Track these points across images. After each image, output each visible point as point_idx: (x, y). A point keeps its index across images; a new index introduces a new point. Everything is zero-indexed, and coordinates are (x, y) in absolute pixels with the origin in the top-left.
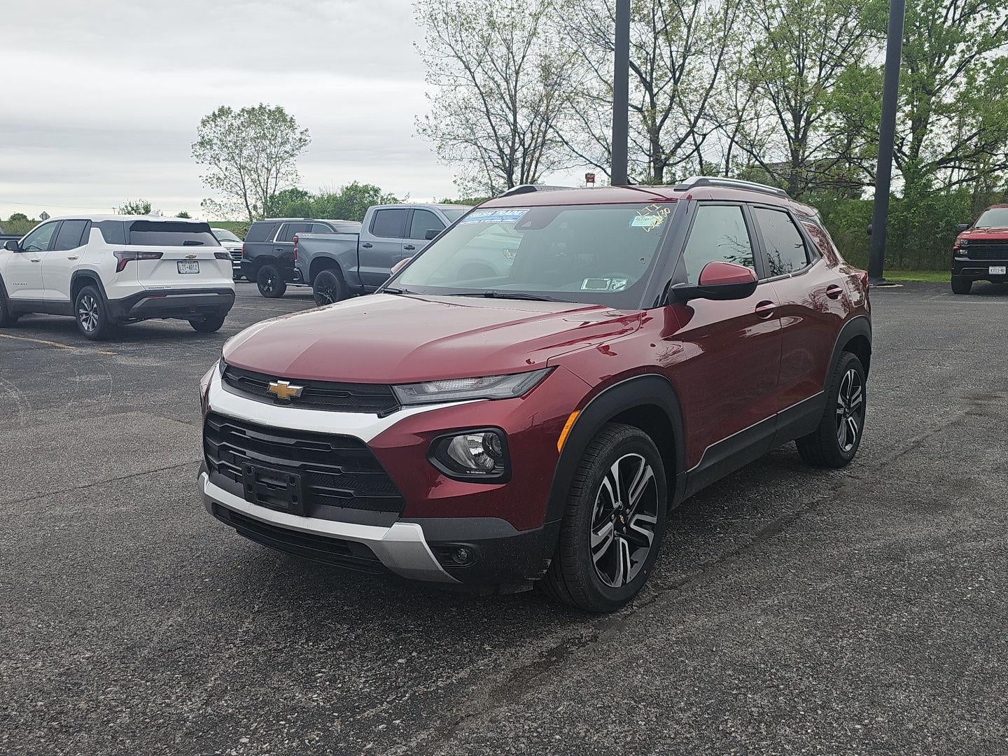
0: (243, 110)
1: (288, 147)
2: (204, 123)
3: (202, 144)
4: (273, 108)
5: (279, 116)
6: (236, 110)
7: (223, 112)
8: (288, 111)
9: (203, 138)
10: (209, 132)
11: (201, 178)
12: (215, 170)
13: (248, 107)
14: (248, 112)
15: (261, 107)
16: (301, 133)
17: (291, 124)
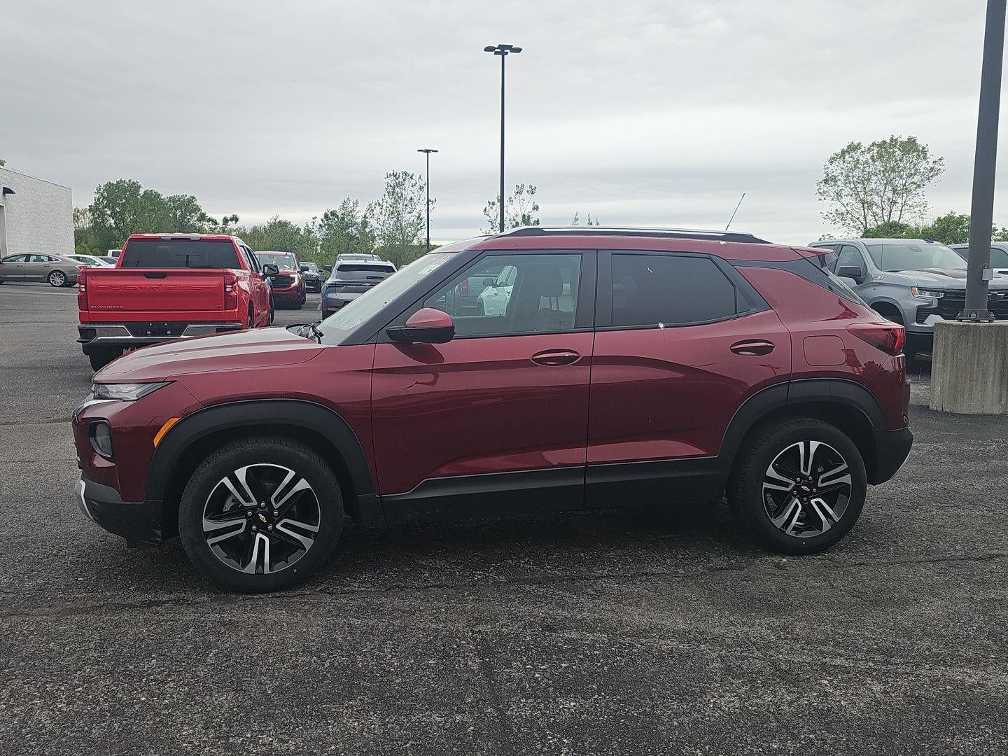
0: (874, 144)
1: (917, 178)
2: (832, 161)
3: (826, 181)
4: (905, 139)
5: (910, 146)
6: (866, 144)
7: (853, 148)
8: (921, 142)
9: (828, 175)
10: (836, 169)
11: (822, 215)
12: (837, 205)
13: (879, 140)
14: (879, 146)
15: (892, 139)
16: (935, 162)
17: (923, 153)
